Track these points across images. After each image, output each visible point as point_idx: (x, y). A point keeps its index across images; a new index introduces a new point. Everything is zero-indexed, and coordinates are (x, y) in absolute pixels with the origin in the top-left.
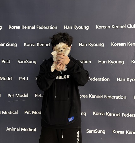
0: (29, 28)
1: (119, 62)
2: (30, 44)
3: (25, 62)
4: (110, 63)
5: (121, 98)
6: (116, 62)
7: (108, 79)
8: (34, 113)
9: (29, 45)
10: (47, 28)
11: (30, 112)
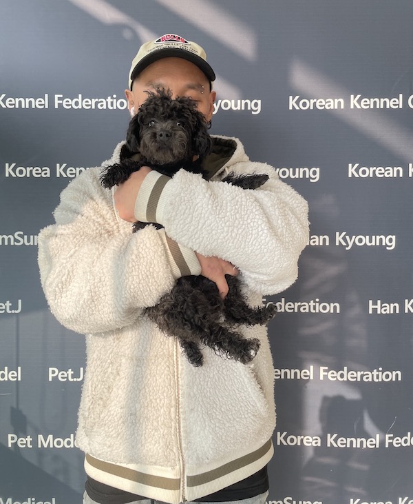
0: (25, 103)
1: (376, 240)
2: (29, 169)
3: (9, 239)
4: (344, 244)
5: (382, 377)
6: (366, 240)
7: (332, 305)
8: (45, 446)
9: (26, 172)
10: (97, 103)
11: (29, 439)
